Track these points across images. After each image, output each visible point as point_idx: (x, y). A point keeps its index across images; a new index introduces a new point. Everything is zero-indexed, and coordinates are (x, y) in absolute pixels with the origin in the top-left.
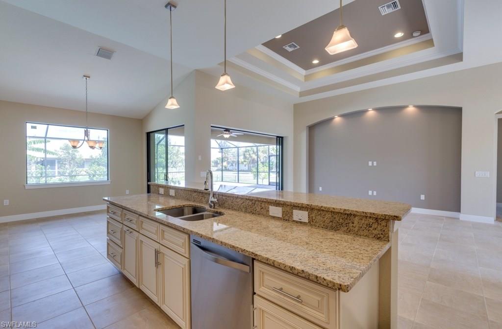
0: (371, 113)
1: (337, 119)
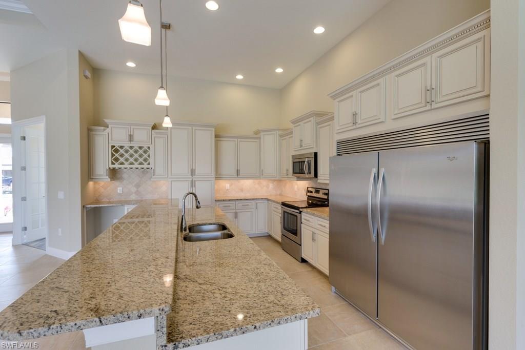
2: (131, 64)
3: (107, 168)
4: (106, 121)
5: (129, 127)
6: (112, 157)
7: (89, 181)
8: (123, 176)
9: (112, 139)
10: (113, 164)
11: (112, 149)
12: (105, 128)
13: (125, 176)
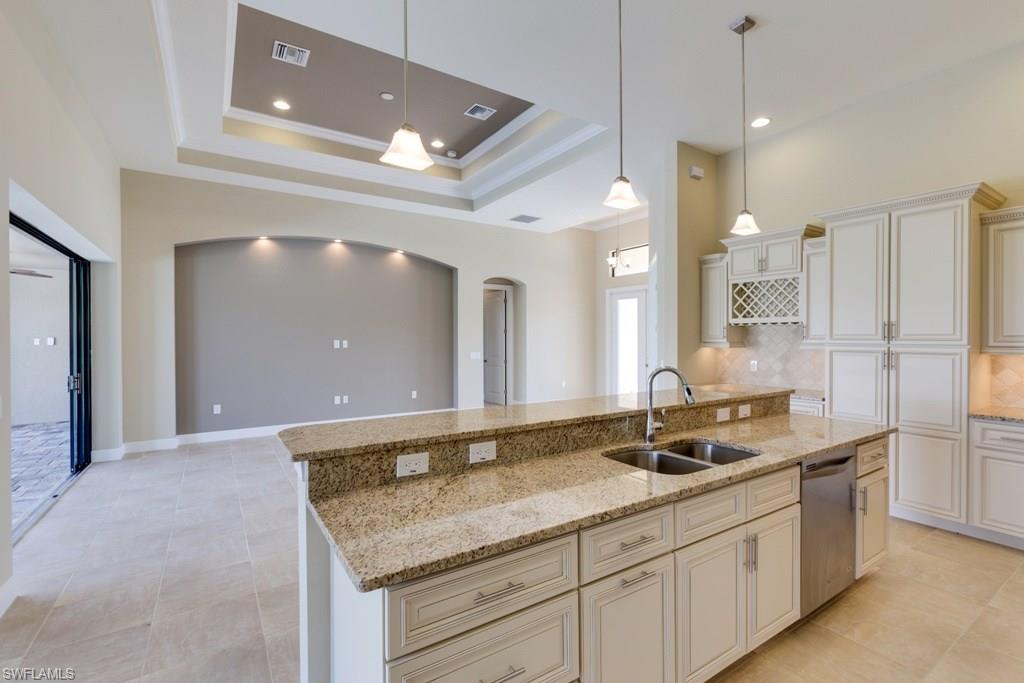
0: (337, 248)
1: (264, 244)
2: (760, 122)
3: (725, 324)
4: (723, 241)
5: (759, 244)
6: (734, 305)
7: (699, 347)
8: (760, 339)
9: (732, 273)
10: (735, 316)
11: (734, 289)
12: (723, 255)
13: (762, 339)
